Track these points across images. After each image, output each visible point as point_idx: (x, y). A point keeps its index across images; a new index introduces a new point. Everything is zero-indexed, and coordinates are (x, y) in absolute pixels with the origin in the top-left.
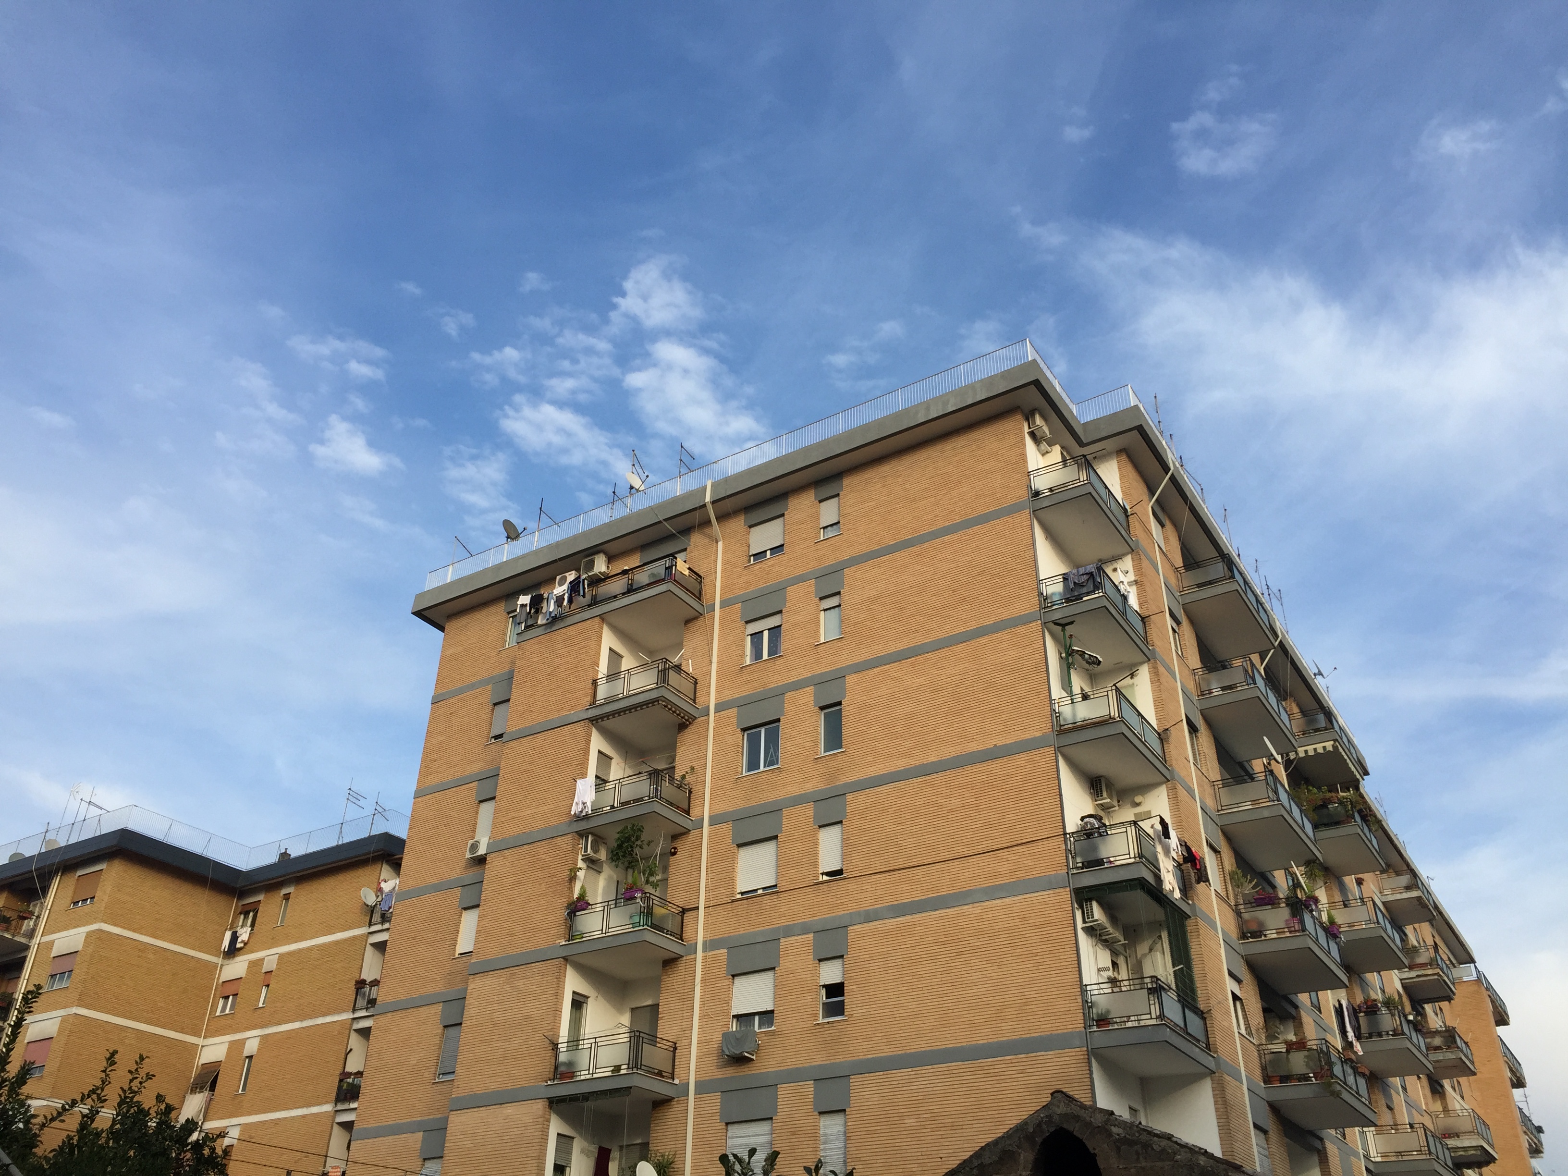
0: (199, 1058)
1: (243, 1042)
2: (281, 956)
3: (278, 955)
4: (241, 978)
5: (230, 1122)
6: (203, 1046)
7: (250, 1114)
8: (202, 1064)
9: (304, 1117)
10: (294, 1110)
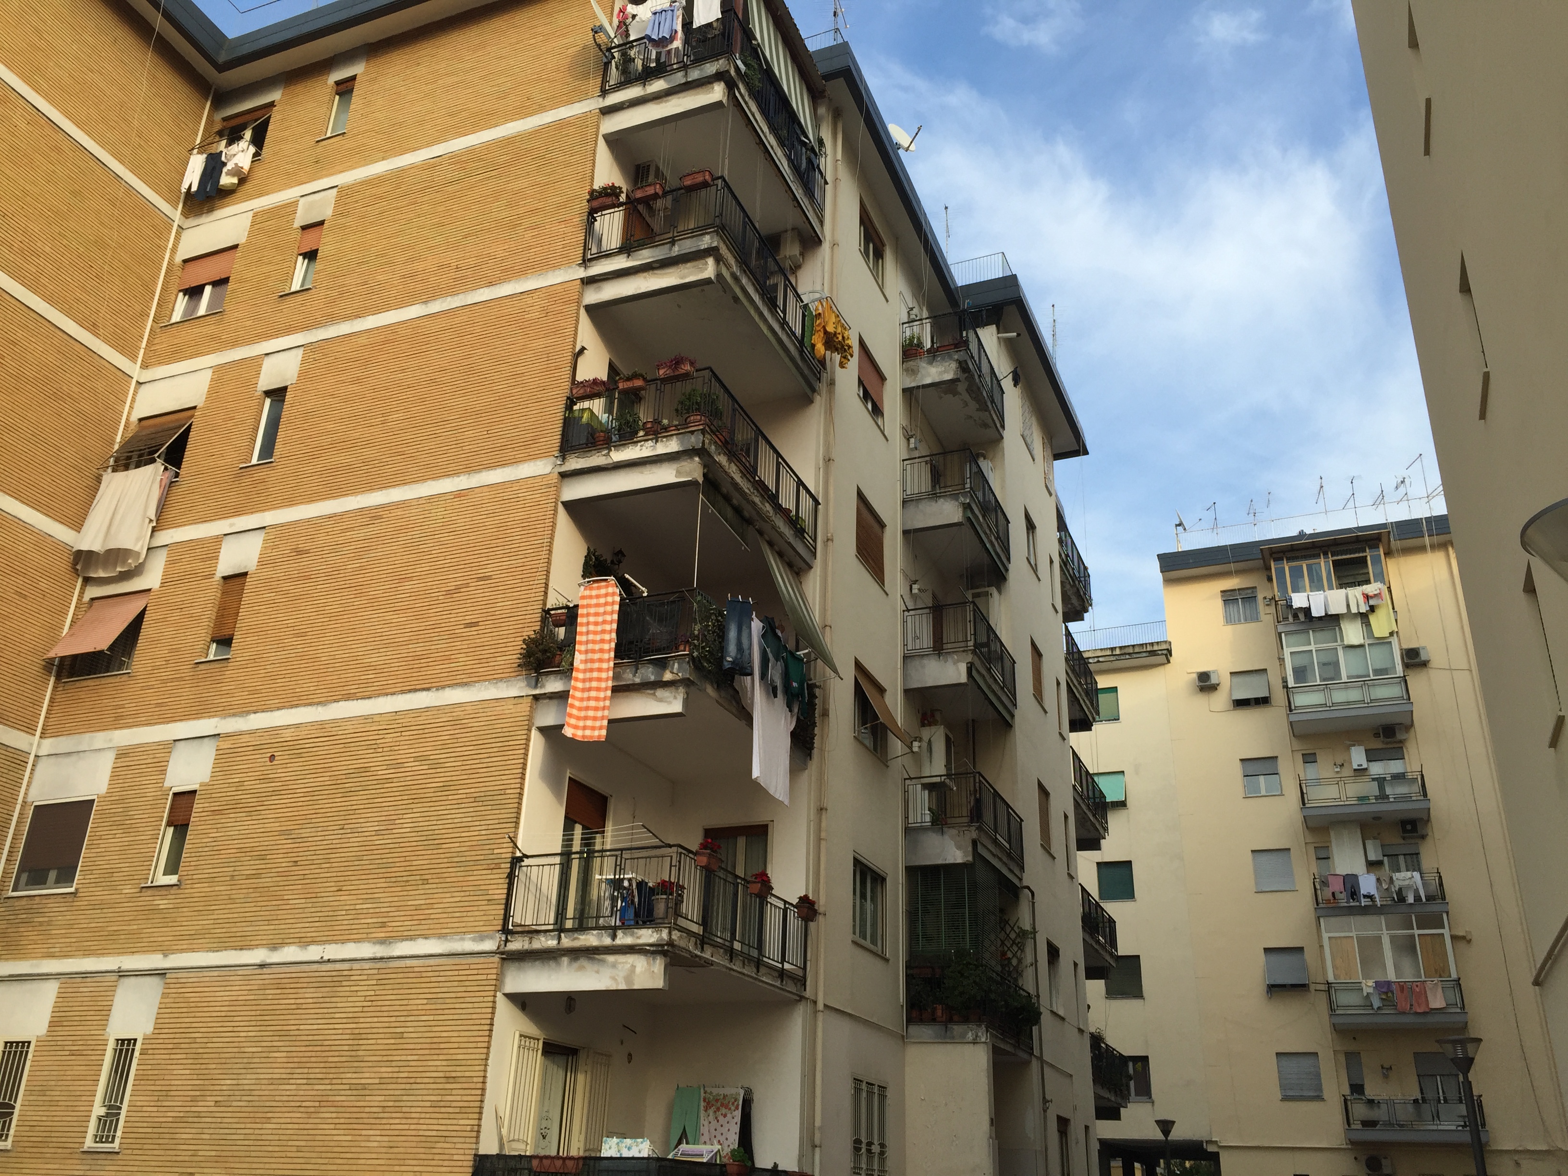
0: (131, 407)
1: (255, 363)
2: (344, 193)
3: (335, 190)
4: (235, 247)
5: (231, 525)
6: (139, 383)
7: (290, 502)
8: (141, 420)
9: (460, 494)
10: (430, 482)
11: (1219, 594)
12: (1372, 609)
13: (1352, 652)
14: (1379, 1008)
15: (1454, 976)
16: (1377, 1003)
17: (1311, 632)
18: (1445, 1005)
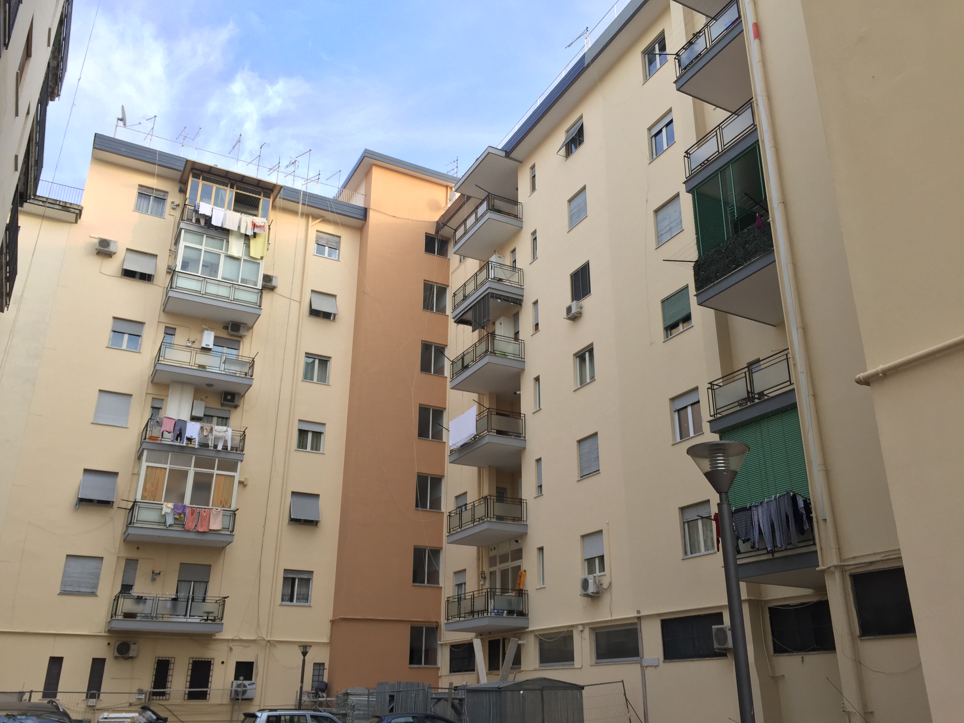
11: (137, 186)
12: (255, 235)
13: (230, 261)
14: (170, 525)
15: (233, 507)
16: (170, 521)
17: (205, 236)
18: (221, 528)
